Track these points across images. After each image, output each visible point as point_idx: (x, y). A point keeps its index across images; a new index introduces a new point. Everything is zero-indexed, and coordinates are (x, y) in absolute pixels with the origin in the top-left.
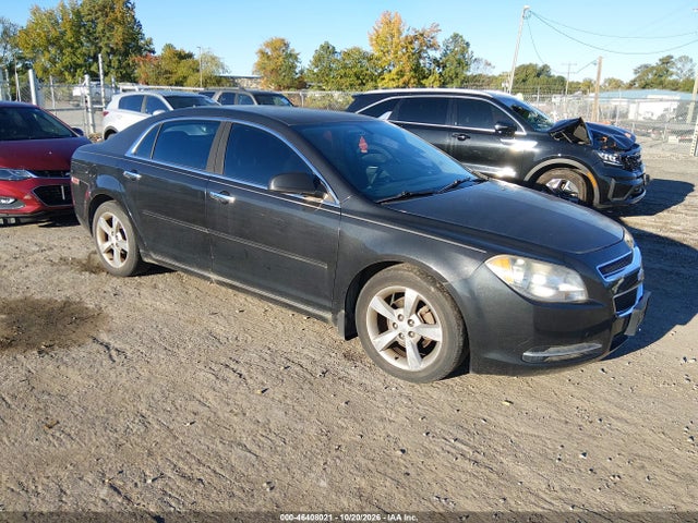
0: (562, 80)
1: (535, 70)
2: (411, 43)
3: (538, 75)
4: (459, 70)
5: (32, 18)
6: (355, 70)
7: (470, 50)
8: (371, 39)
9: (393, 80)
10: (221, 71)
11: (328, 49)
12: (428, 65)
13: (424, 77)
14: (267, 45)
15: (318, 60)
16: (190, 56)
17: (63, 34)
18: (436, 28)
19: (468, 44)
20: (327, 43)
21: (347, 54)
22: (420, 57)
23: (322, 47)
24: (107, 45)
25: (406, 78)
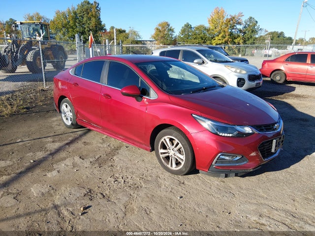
0: (290, 39)
1: (277, 34)
2: (229, 21)
3: (279, 37)
4: (252, 35)
5: (56, 16)
6: (201, 35)
7: (258, 25)
8: (209, 21)
9: (220, 40)
10: (138, 37)
11: (188, 26)
12: (236, 32)
13: (235, 38)
14: (160, 25)
15: (183, 31)
16: (124, 31)
17: (69, 22)
18: (241, 15)
19: (257, 22)
20: (188, 23)
21: (197, 28)
22: (234, 29)
23: (185, 25)
24: (88, 27)
25: (226, 39)
